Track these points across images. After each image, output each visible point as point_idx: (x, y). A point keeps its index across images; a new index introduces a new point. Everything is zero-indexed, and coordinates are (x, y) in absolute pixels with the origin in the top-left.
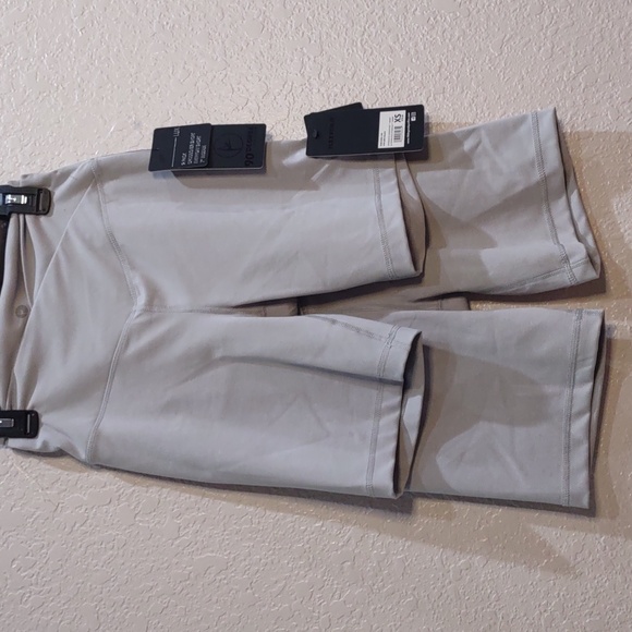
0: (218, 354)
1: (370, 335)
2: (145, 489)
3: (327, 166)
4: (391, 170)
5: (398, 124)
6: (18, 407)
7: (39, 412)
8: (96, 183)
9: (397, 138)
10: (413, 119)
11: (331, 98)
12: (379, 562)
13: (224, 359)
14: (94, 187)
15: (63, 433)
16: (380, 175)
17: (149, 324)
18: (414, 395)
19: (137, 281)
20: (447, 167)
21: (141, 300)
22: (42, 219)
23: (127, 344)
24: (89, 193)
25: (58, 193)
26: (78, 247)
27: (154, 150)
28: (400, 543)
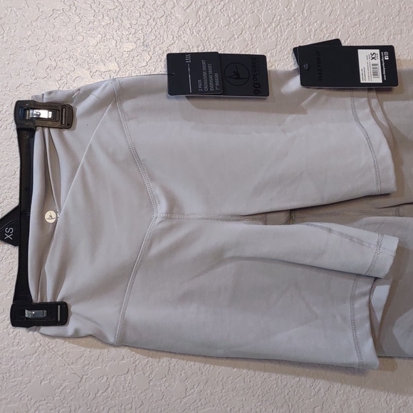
0: (229, 254)
1: (361, 242)
2: (158, 359)
3: (315, 94)
4: (365, 99)
5: (374, 62)
6: (49, 299)
7: (68, 303)
8: (116, 101)
9: (375, 74)
10: (387, 58)
11: (312, 33)
12: (341, 406)
13: (233, 258)
14: (114, 105)
15: (93, 322)
16: (356, 103)
17: (170, 229)
18: (384, 284)
19: (158, 191)
20: (407, 99)
21: (162, 208)
22: (66, 132)
23: (150, 246)
24: (110, 111)
25: (80, 109)
26: (102, 158)
27: (169, 74)
28: (357, 391)
